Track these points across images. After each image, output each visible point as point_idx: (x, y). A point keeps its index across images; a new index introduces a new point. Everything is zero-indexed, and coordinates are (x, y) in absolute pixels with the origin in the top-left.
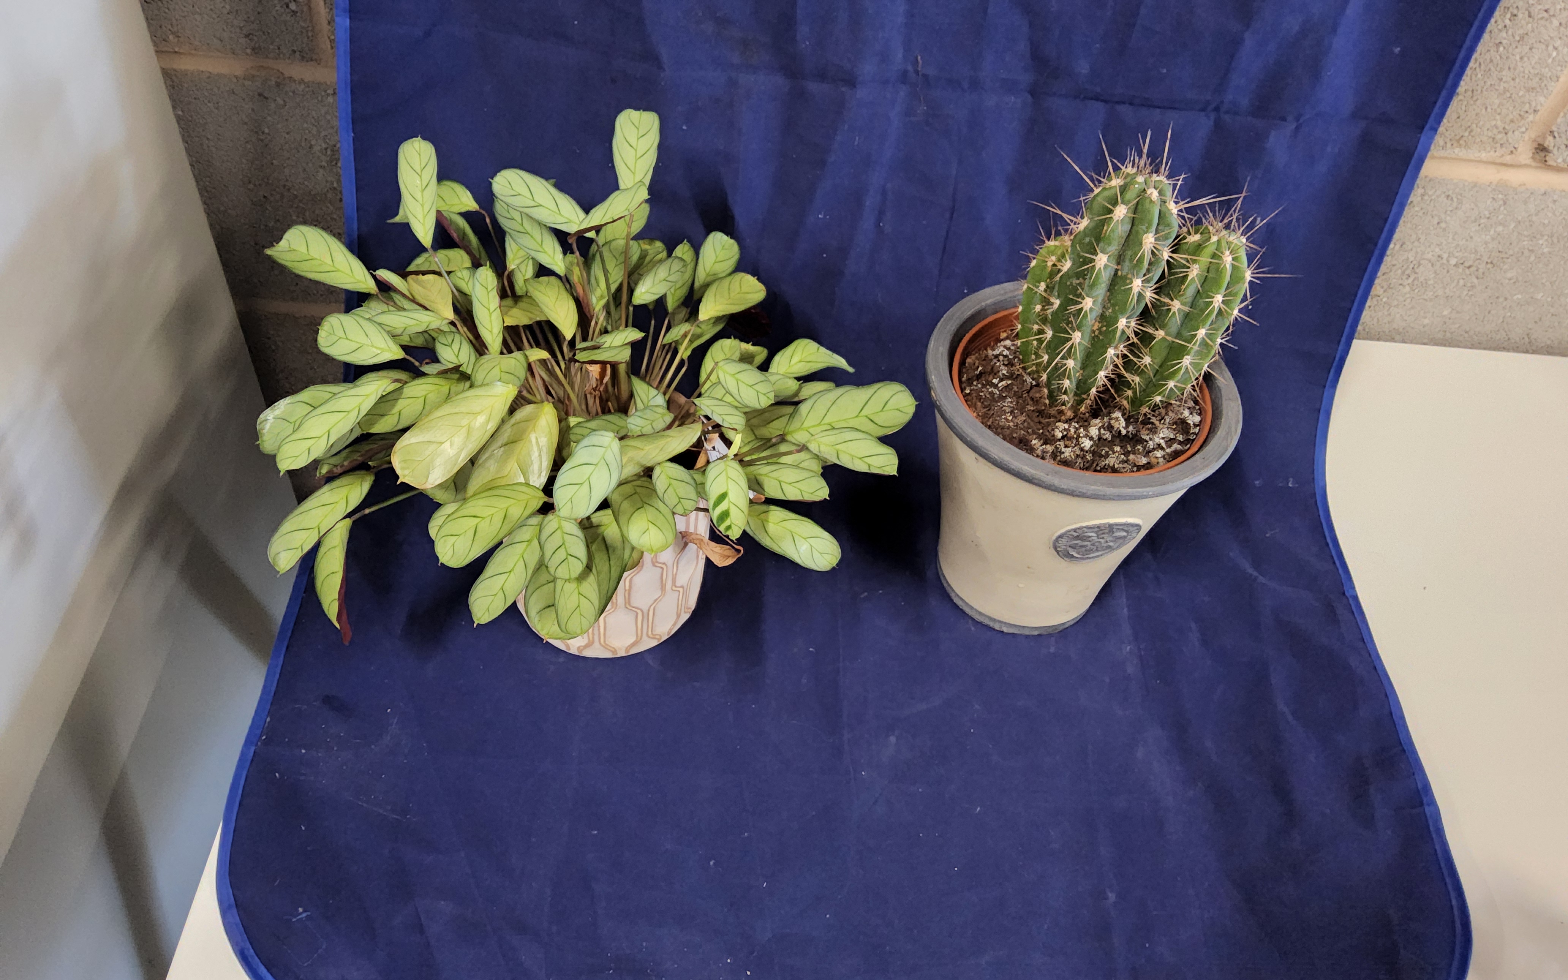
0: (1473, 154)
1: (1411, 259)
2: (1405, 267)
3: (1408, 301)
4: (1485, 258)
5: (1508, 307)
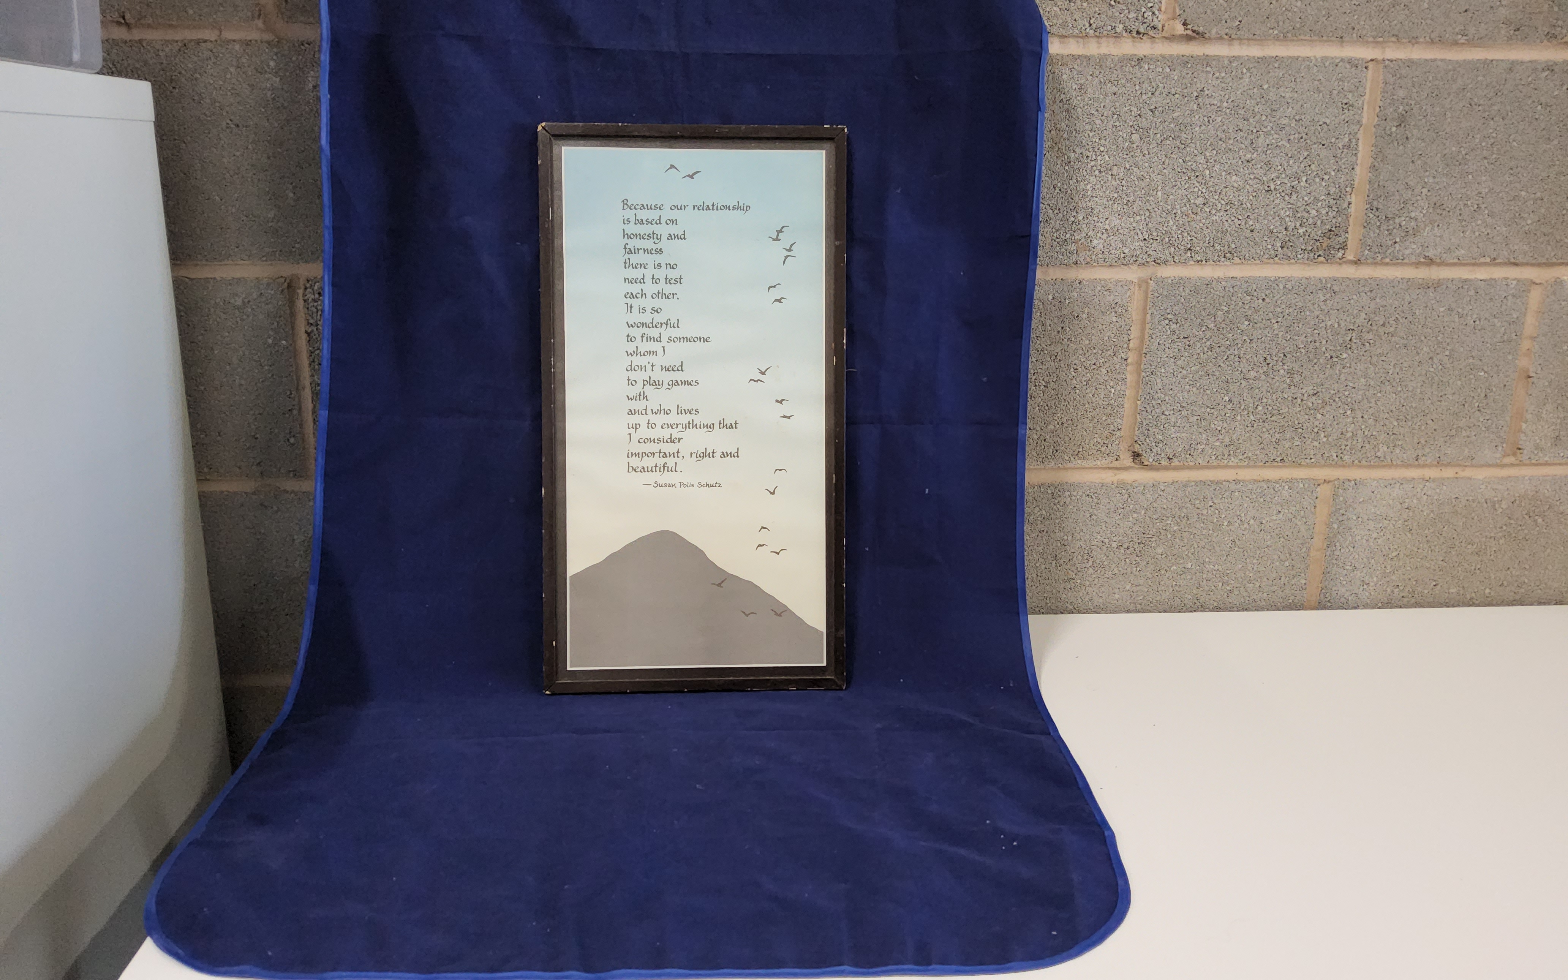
0: (1091, 463)
1: (1084, 546)
2: (1082, 553)
3: (1096, 580)
4: (1135, 539)
5: (1171, 577)
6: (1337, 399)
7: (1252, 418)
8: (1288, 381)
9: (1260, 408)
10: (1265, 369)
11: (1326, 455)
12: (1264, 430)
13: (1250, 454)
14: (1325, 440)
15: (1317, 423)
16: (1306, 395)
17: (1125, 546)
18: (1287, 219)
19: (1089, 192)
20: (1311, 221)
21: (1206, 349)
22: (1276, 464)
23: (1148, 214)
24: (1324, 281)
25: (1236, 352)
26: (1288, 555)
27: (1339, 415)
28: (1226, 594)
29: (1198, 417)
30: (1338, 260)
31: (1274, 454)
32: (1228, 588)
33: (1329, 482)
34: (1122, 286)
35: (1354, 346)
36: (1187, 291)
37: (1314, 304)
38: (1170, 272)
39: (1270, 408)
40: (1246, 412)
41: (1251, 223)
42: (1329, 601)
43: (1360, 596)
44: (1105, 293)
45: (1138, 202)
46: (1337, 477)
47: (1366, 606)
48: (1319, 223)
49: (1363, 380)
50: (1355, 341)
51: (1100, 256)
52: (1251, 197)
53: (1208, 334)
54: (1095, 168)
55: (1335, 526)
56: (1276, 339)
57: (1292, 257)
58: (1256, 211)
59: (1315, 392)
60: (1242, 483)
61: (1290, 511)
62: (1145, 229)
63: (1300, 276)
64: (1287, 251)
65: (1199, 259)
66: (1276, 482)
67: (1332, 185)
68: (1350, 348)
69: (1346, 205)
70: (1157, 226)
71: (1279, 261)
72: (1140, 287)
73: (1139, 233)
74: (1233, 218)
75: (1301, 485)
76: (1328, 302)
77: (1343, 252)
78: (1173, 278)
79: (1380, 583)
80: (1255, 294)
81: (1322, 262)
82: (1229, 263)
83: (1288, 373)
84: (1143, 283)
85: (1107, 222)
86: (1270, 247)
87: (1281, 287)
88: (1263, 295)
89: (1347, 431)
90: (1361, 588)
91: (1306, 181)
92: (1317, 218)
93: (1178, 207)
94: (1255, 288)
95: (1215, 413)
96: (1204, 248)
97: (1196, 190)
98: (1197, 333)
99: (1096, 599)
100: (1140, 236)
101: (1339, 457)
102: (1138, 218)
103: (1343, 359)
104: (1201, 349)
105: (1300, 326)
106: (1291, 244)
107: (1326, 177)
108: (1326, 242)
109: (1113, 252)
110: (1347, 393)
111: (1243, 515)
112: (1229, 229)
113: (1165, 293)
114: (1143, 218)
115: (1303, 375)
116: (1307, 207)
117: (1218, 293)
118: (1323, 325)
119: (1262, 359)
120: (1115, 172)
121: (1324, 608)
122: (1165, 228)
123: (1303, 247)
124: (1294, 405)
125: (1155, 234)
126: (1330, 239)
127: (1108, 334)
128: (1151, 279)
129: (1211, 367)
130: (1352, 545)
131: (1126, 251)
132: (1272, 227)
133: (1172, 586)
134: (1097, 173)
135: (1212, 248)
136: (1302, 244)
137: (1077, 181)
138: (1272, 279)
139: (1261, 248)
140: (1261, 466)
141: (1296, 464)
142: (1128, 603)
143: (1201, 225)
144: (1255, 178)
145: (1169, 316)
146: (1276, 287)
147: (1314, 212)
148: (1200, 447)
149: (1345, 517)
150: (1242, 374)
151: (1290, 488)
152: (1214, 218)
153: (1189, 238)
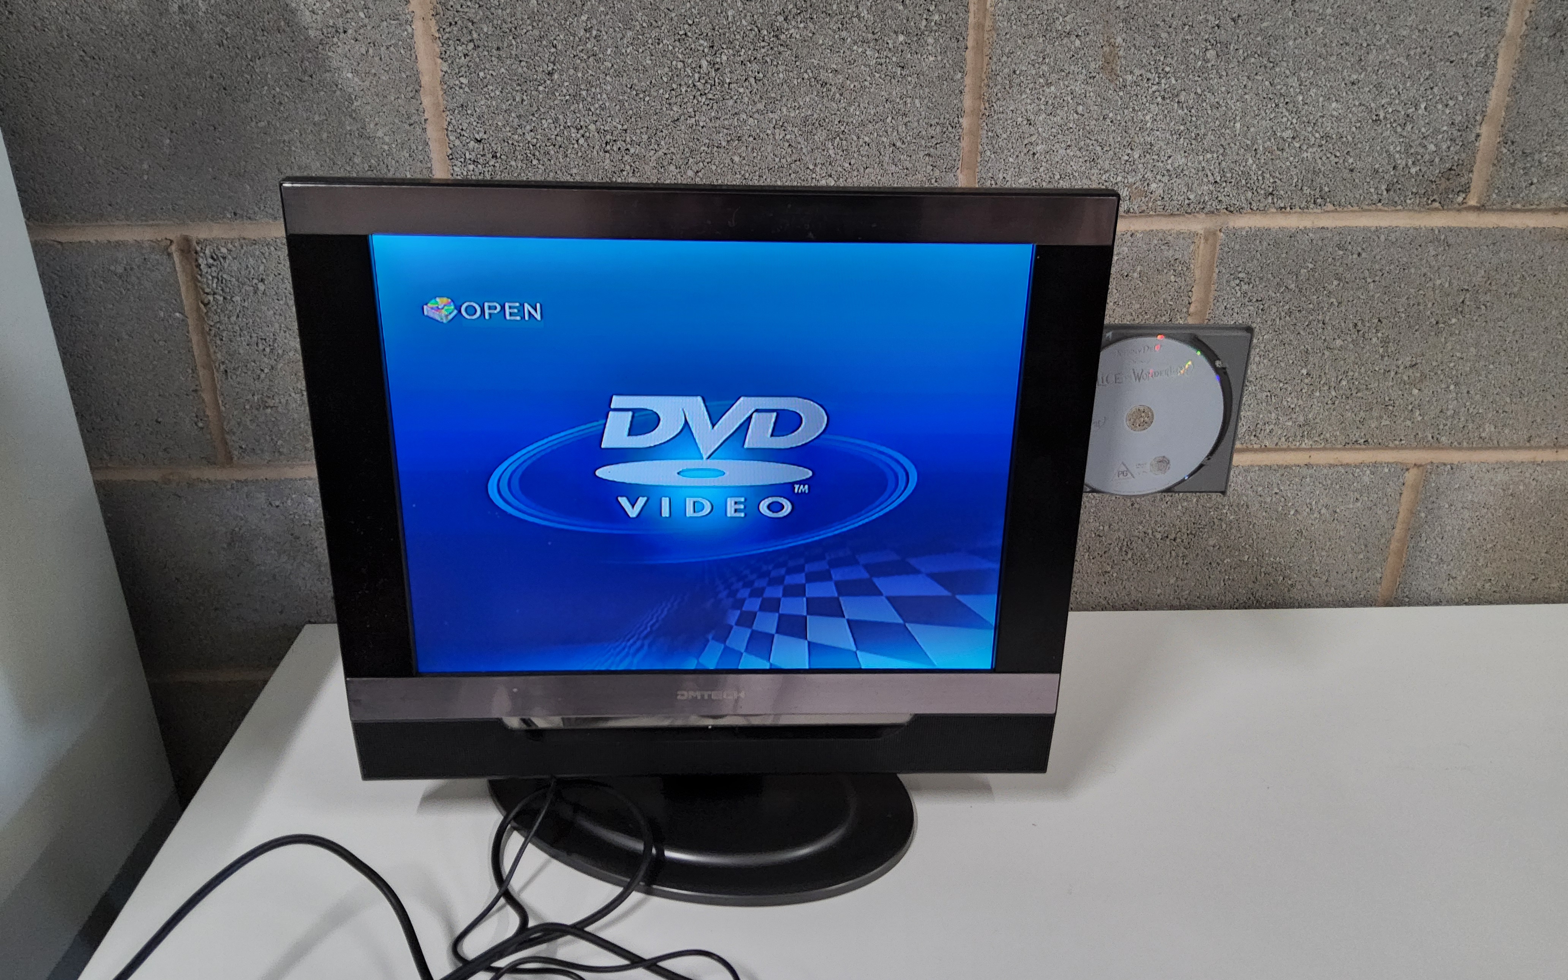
3: (1136, 573)
4: (1184, 530)
5: (1223, 570)
6: (1439, 372)
7: (1334, 393)
8: (1381, 350)
9: (1344, 383)
10: (1354, 336)
11: (1420, 435)
12: (1347, 407)
13: (1328, 435)
14: (1420, 418)
15: (1412, 399)
16: (1402, 367)
17: (1172, 536)
18: (1397, 156)
19: (1149, 125)
20: (1427, 157)
21: (1283, 314)
22: (1358, 446)
23: (1221, 151)
24: (1437, 232)
25: (1320, 317)
26: (1363, 547)
27: (1439, 390)
28: (1286, 589)
29: (1269, 394)
30: (1457, 206)
31: (1356, 435)
32: (1290, 582)
33: (1421, 466)
34: (1184, 238)
35: (1467, 310)
36: (1265, 244)
37: (1421, 259)
38: (1245, 222)
39: (1357, 383)
40: (1326, 388)
41: (1351, 161)
42: (1407, 596)
43: (1444, 591)
44: (1163, 247)
45: (1210, 136)
46: (1429, 461)
47: (1450, 602)
48: (1437, 160)
49: (1472, 349)
50: (1468, 303)
51: (1159, 203)
52: (1354, 129)
53: (1288, 296)
54: (1157, 93)
55: (1423, 515)
56: (1370, 302)
57: (1399, 202)
58: (1359, 145)
59: (1414, 363)
60: (1315, 468)
61: (1370, 499)
62: (1217, 170)
63: (1408, 226)
64: (1394, 195)
65: (1282, 205)
66: (1356, 466)
67: (1459, 112)
68: (1461, 312)
69: (1472, 137)
70: (1232, 166)
71: (1382, 208)
72: (1206, 240)
73: (1209, 174)
74: (1329, 155)
75: (1386, 470)
76: (1439, 257)
77: (1464, 195)
78: (1249, 229)
79: (1469, 577)
80: (1350, 247)
81: (1437, 209)
82: (1319, 211)
83: (1381, 342)
84: (1211, 235)
85: (1170, 161)
86: (1372, 190)
87: (1383, 238)
88: (1360, 250)
89: (1448, 409)
90: (1446, 584)
91: (1426, 108)
92: (1435, 154)
93: (1260, 141)
94: (1349, 240)
95: (1289, 389)
96: (1289, 193)
97: (1285, 119)
98: (1274, 295)
99: (1133, 592)
100: (1211, 178)
101: (1435, 439)
102: (1209, 156)
103: (1450, 326)
104: (1278, 314)
105: (1402, 286)
106: (1399, 186)
107: (1451, 103)
108: (1444, 184)
109: (1175, 198)
110: (1452, 365)
111: (1314, 503)
112: (1323, 169)
113: (1237, 247)
114: (1215, 155)
115: (1401, 343)
116: (1424, 141)
117: (1303, 247)
118: (1430, 284)
119: (1351, 325)
120: (1182, 98)
121: (1400, 604)
122: (1242, 168)
123: (1414, 190)
124: (1386, 379)
125: (1229, 175)
126: (1448, 179)
127: (1164, 296)
128: (1220, 230)
129: (1288, 336)
130: (1441, 536)
131: (1192, 197)
132: (1377, 166)
133: (1224, 581)
134: (1159, 99)
135: (1299, 193)
136: (1413, 186)
137: (1134, 110)
138: (1373, 229)
139: (1361, 191)
140: (1339, 449)
141: (1381, 446)
142: (1171, 598)
143: (1288, 164)
144: (1360, 104)
145: (1241, 275)
146: (1376, 239)
147: (1432, 147)
148: (1268, 428)
149: (1435, 505)
150: (1326, 344)
151: (1373, 473)
152: (1305, 155)
153: (1272, 180)
